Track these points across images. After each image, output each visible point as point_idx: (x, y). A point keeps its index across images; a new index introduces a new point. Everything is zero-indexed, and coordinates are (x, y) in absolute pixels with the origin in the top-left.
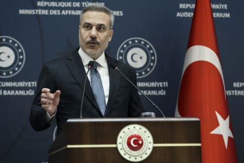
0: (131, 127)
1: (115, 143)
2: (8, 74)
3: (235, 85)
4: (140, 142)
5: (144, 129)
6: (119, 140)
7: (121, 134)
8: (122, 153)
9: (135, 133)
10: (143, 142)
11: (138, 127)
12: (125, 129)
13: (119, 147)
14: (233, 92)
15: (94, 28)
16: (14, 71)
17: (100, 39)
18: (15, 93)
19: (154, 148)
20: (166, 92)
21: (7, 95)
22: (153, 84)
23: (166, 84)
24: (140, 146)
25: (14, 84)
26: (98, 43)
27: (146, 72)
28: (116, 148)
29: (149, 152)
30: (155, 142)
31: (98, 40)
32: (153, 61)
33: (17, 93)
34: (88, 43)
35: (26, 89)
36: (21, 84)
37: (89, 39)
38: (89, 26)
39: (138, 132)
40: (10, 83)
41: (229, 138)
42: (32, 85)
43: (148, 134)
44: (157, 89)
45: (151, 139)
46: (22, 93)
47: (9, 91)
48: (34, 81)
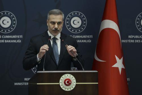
0: (66, 75)
1: (59, 82)
2: (7, 31)
3: (129, 37)
4: (70, 82)
5: (72, 76)
6: (60, 81)
7: (62, 78)
8: (62, 87)
9: (68, 78)
10: (71, 82)
11: (69, 75)
12: (63, 76)
13: (61, 84)
14: (128, 40)
15: (56, 24)
16: (11, 30)
17: (59, 28)
18: (11, 41)
19: (76, 84)
20: (91, 41)
21: (7, 43)
22: (84, 37)
23: (91, 37)
24: (70, 84)
25: (11, 37)
26: (58, 30)
27: (81, 30)
28: (59, 85)
29: (74, 87)
30: (77, 82)
31: (59, 29)
32: (85, 24)
33: (12, 41)
34: (53, 30)
35: (17, 39)
36: (14, 37)
37: (54, 29)
38: (54, 23)
39: (69, 78)
40: (8, 36)
41: (122, 69)
42: (20, 37)
43: (74, 78)
44: (87, 39)
45: (75, 81)
46: (15, 41)
47: (8, 40)
48: (21, 35)
